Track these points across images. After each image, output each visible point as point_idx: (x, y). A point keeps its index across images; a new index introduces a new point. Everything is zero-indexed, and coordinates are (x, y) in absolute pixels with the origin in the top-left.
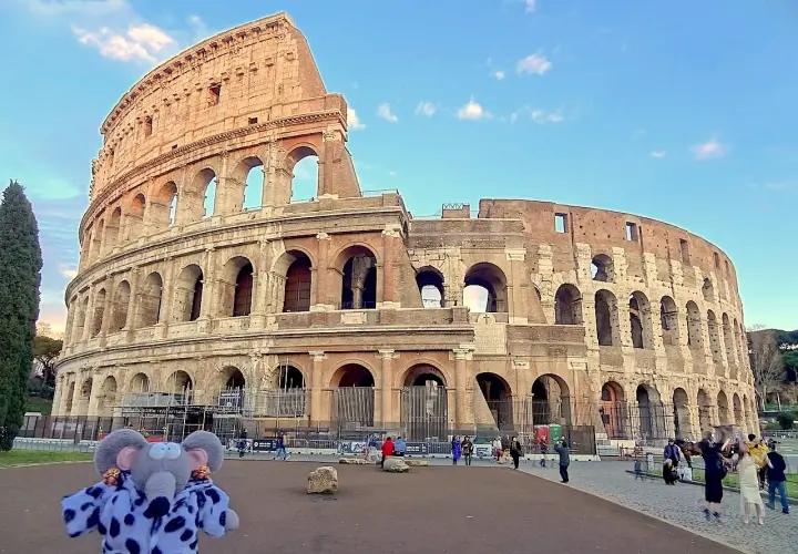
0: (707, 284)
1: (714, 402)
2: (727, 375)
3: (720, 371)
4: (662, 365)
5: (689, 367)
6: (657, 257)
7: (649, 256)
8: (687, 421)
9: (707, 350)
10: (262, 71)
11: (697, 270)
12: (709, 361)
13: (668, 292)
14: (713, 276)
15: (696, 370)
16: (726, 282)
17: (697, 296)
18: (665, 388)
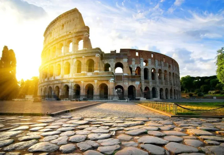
0: (170, 66)
1: (169, 91)
2: (173, 85)
3: (171, 85)
4: (158, 83)
5: (164, 84)
6: (158, 61)
7: (156, 61)
8: (163, 95)
9: (168, 80)
10: (72, 21)
11: (167, 64)
12: (169, 83)
13: (160, 68)
14: (171, 65)
15: (165, 84)
16: (174, 66)
17: (167, 69)
18: (158, 88)
